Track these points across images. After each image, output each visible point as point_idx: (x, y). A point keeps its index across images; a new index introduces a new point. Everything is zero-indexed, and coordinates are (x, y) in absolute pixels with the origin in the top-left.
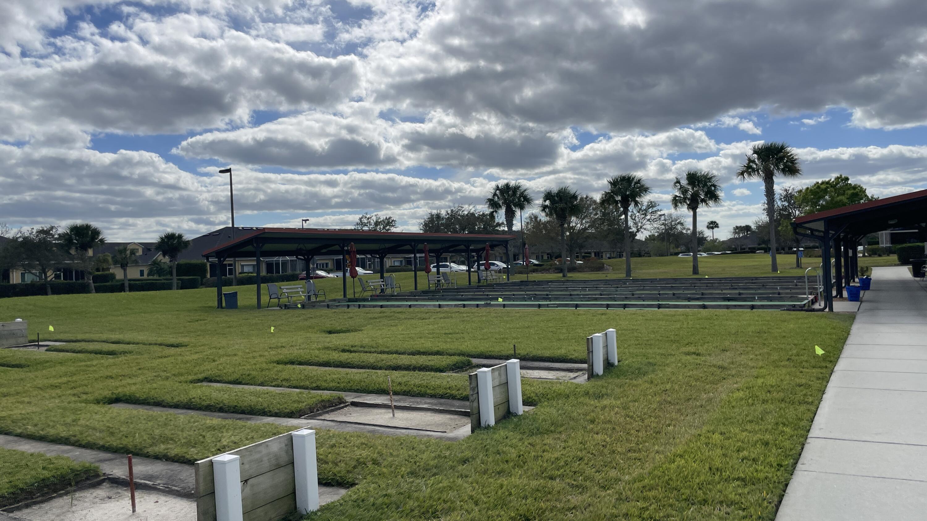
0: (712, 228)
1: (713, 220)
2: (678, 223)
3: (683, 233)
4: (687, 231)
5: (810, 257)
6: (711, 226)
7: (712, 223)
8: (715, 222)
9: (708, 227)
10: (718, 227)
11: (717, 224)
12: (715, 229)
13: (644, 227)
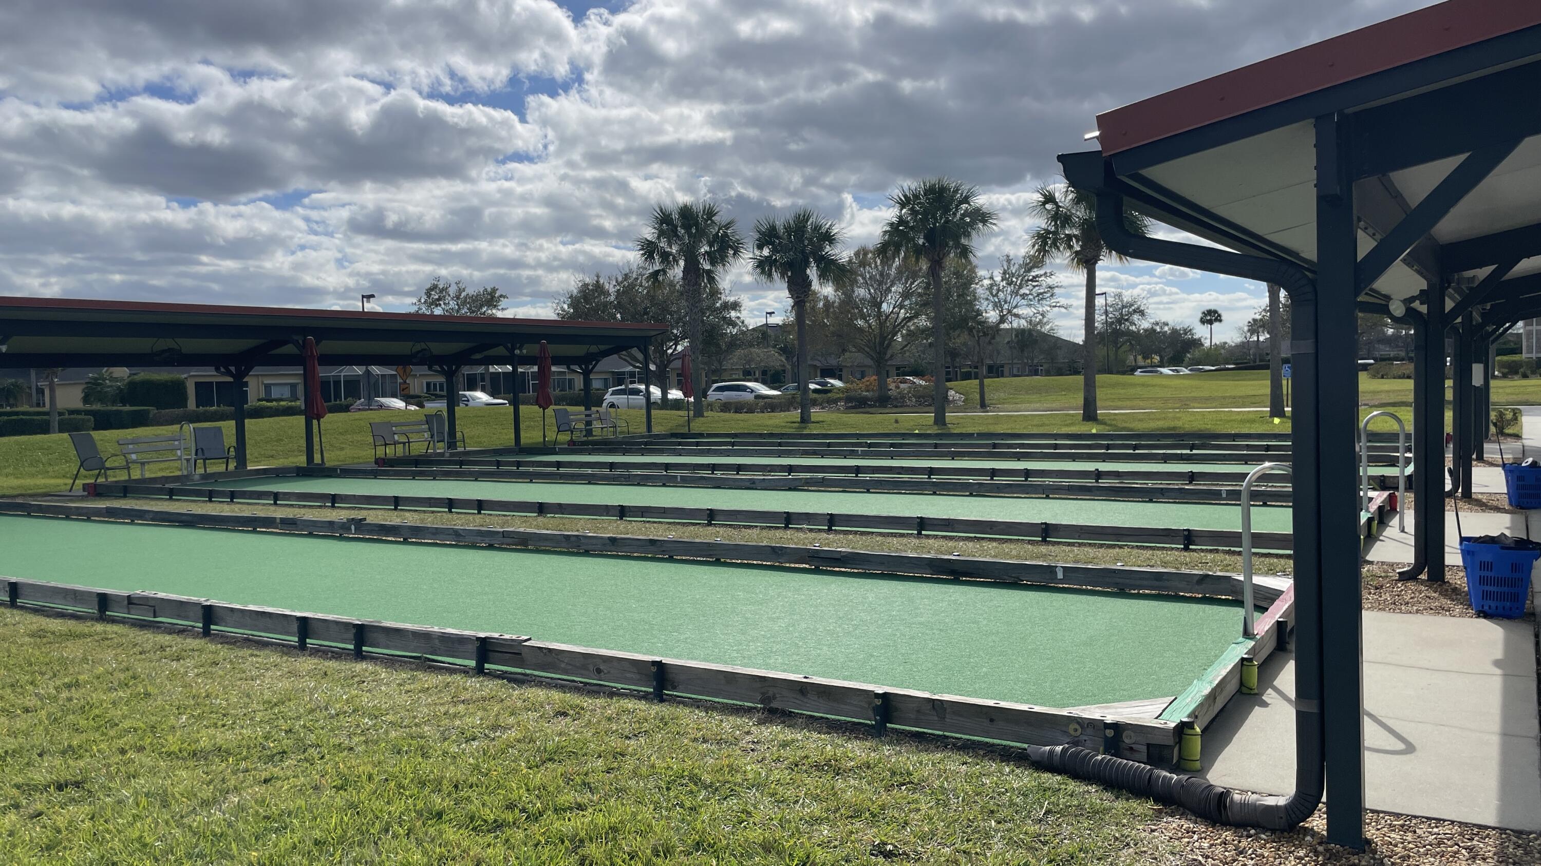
0: (1210, 322)
1: (1213, 308)
2: (1135, 311)
3: (1155, 330)
4: (1161, 328)
5: (1382, 377)
6: (1209, 318)
7: (1210, 312)
8: (1215, 312)
9: (1203, 321)
10: (1220, 321)
11: (1219, 315)
12: (1216, 325)
13: (1015, 311)
